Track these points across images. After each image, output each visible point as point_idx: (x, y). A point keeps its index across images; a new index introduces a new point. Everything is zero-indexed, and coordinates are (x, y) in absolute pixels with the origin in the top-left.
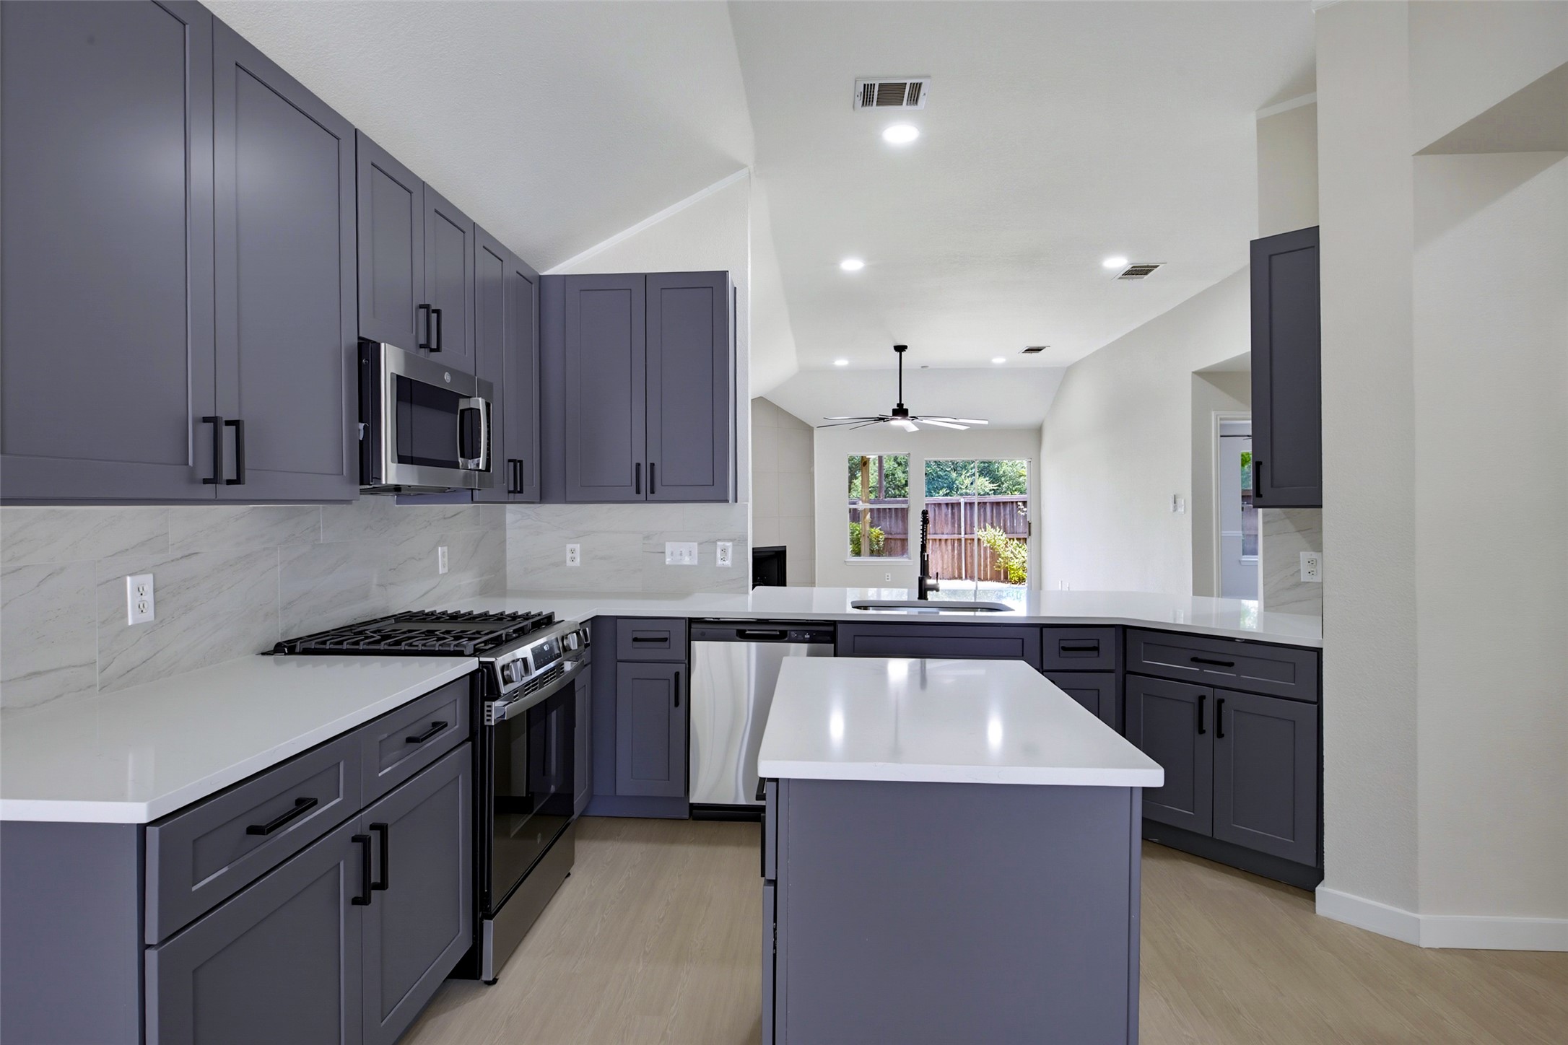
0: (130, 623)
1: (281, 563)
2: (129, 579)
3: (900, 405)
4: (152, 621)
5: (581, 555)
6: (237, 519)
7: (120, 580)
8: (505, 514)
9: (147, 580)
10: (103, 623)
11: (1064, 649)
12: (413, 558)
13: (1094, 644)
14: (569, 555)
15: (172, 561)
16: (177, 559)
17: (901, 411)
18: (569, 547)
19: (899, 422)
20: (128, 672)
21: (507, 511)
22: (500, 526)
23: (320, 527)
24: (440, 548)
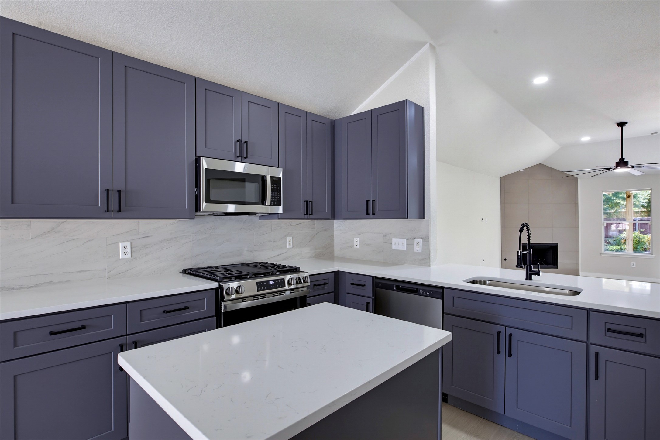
0: (120, 258)
1: (193, 241)
2: (120, 243)
3: (622, 159)
4: (130, 258)
5: (360, 243)
6: (171, 225)
7: (117, 244)
8: (333, 224)
9: (128, 245)
10: (109, 257)
11: (610, 330)
12: (271, 241)
13: (642, 331)
14: (355, 243)
15: (140, 238)
16: (142, 238)
17: (622, 163)
18: (355, 239)
19: (621, 170)
20: (120, 273)
21: (334, 223)
22: (332, 228)
23: (214, 228)
24: (287, 238)
